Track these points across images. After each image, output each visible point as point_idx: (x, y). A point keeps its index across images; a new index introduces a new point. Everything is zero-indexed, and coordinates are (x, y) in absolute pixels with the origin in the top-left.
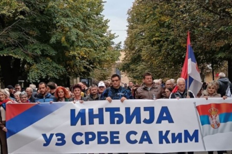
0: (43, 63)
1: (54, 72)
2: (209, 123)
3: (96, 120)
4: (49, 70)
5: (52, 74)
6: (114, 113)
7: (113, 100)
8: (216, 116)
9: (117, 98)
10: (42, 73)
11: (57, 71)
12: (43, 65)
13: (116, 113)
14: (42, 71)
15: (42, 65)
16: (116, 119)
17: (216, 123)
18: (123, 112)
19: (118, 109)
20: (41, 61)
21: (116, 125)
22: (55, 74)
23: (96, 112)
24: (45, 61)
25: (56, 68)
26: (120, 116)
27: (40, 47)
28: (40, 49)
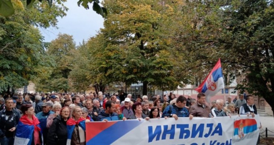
0: (10, 75)
1: (19, 83)
2: (238, 134)
3: (168, 136)
4: (15, 82)
5: (18, 84)
6: (184, 129)
7: (179, 118)
8: (242, 128)
9: (181, 115)
10: (10, 84)
11: (22, 82)
12: (11, 77)
13: (185, 129)
14: (9, 82)
15: (9, 77)
16: (185, 134)
17: (242, 134)
18: (190, 129)
19: (187, 126)
20: (8, 74)
21: (184, 139)
22: (21, 84)
23: (169, 128)
24: (12, 75)
25: (22, 80)
26: (188, 132)
27: (8, 63)
28: (8, 64)
